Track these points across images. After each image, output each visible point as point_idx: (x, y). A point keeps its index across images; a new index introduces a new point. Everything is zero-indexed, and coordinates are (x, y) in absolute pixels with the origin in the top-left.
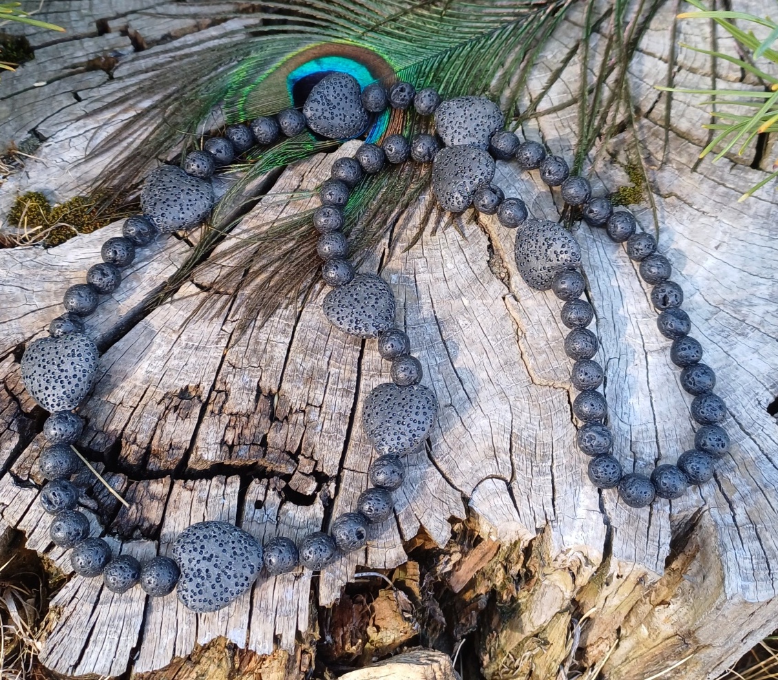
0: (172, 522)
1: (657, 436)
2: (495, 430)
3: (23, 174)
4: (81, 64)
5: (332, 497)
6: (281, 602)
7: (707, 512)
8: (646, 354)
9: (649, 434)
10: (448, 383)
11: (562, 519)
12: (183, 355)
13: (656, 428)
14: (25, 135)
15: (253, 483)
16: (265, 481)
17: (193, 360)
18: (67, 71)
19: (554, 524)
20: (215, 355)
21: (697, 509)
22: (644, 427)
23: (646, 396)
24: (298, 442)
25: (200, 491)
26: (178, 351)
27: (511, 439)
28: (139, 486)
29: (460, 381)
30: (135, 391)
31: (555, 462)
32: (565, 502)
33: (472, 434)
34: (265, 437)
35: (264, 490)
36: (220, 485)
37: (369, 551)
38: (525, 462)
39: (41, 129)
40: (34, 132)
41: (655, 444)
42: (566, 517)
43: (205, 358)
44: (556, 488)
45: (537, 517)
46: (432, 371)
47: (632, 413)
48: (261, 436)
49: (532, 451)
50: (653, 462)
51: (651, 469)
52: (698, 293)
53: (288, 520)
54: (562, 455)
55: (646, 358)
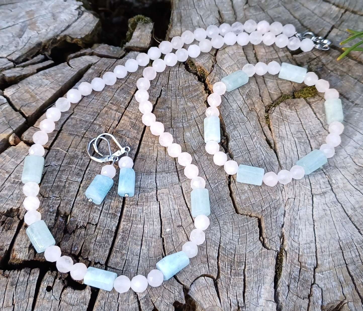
1: (316, 252)
2: (209, 243)
7: (346, 304)
8: (313, 196)
9: (311, 250)
10: (180, 212)
11: (248, 306)
12: (11, 188)
13: (316, 246)
15: (47, 274)
16: (55, 273)
19: (244, 309)
21: (339, 302)
22: (308, 245)
23: (311, 225)
24: (80, 249)
25: (13, 278)
27: (219, 250)
29: (189, 209)
31: (247, 266)
32: (252, 295)
35: (53, 279)
36: (26, 274)
38: (227, 266)
41: (315, 257)
42: (251, 305)
44: (246, 284)
45: (232, 304)
46: (171, 203)
47: (300, 236)
49: (232, 259)
50: (312, 269)
51: (311, 274)
52: (349, 157)
53: (67, 299)
54: (252, 263)
55: (312, 199)
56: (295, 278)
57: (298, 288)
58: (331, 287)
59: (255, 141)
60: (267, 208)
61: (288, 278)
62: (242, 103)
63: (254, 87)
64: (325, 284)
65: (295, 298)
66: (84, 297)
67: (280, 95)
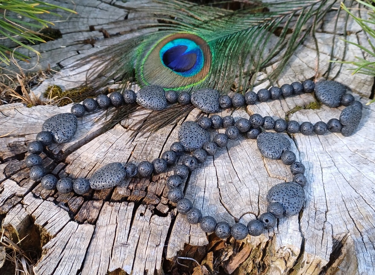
0: (102, 218)
1: (326, 202)
2: (251, 193)
3: (52, 79)
4: (81, 41)
5: (175, 215)
6: (149, 256)
7: (350, 236)
8: (322, 168)
9: (323, 201)
10: (231, 173)
11: (281, 233)
12: (113, 152)
13: (326, 199)
14: (54, 65)
15: (140, 206)
16: (145, 206)
17: (117, 154)
18: (75, 43)
19: (278, 235)
20: (128, 153)
21: (345, 234)
22: (320, 198)
23: (321, 185)
24: (162, 191)
25: (116, 207)
26: (111, 150)
27: (258, 198)
28: (89, 202)
29: (236, 173)
30: (91, 164)
32: (283, 227)
33: (241, 194)
34: (147, 188)
35: (145, 209)
36: (125, 205)
37: (191, 238)
38: (265, 208)
39: (62, 63)
40: (59, 64)
41: (326, 205)
42: (283, 232)
43: (123, 154)
45: (270, 231)
46: (224, 168)
47: (315, 192)
48: (145, 187)
50: (325, 213)
51: (323, 215)
52: (346, 146)
53: (155, 222)
55: (322, 170)
56: (312, 217)
57: (315, 224)
58: (338, 224)
61: (307, 217)
62: (269, 110)
63: (277, 101)
64: (334, 222)
65: (313, 229)
66: (167, 221)
67: (295, 106)
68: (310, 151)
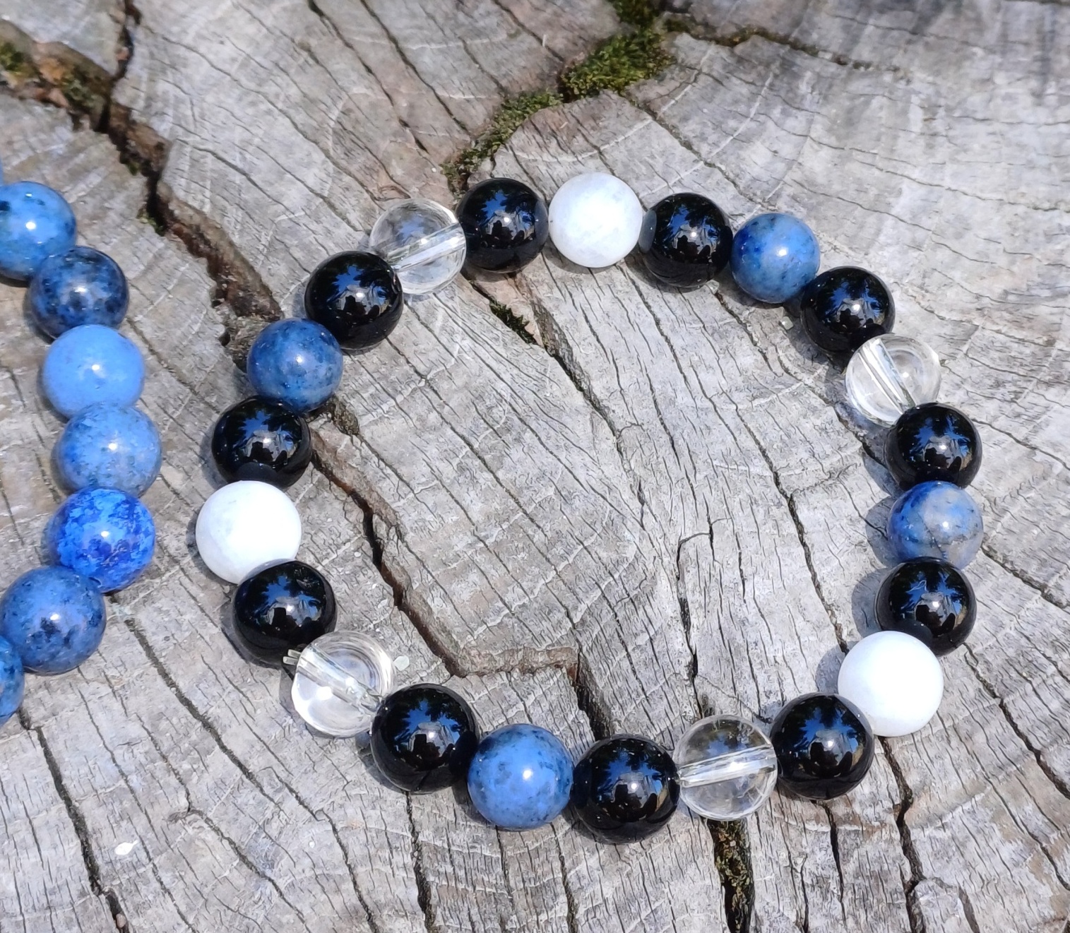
8: (791, 501)
10: (166, 745)
27: (418, 870)
29: (207, 725)
33: (282, 884)
49: (496, 886)
50: (892, 820)
51: (888, 843)
54: (596, 874)
55: (793, 513)
56: (820, 881)
59: (443, 328)
60: (596, 611)
61: (788, 892)
62: (324, 176)
63: (364, 91)
67: (497, 99)
68: (683, 399)
